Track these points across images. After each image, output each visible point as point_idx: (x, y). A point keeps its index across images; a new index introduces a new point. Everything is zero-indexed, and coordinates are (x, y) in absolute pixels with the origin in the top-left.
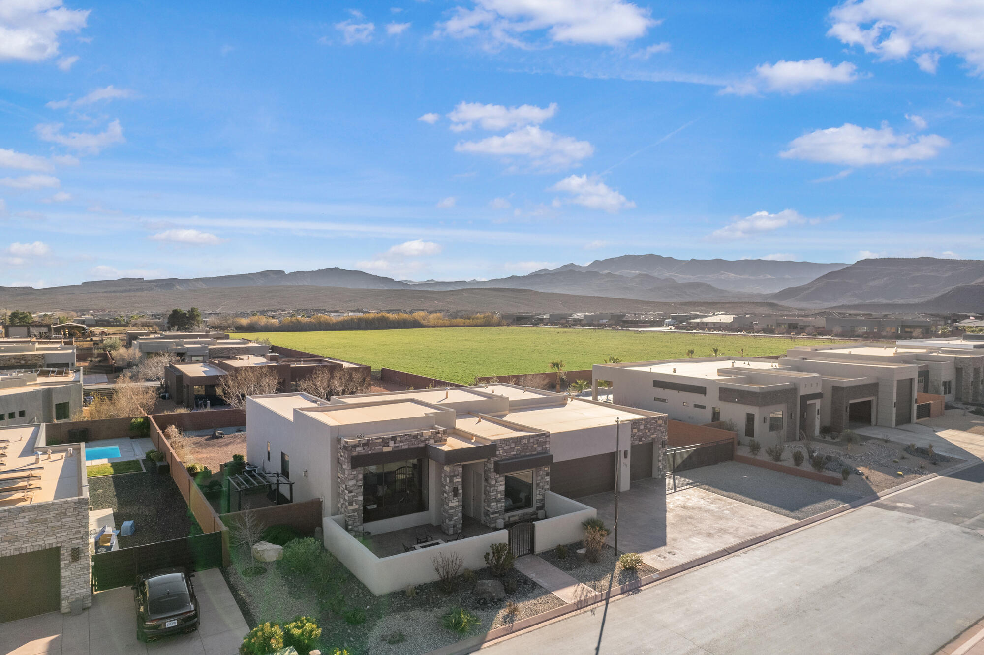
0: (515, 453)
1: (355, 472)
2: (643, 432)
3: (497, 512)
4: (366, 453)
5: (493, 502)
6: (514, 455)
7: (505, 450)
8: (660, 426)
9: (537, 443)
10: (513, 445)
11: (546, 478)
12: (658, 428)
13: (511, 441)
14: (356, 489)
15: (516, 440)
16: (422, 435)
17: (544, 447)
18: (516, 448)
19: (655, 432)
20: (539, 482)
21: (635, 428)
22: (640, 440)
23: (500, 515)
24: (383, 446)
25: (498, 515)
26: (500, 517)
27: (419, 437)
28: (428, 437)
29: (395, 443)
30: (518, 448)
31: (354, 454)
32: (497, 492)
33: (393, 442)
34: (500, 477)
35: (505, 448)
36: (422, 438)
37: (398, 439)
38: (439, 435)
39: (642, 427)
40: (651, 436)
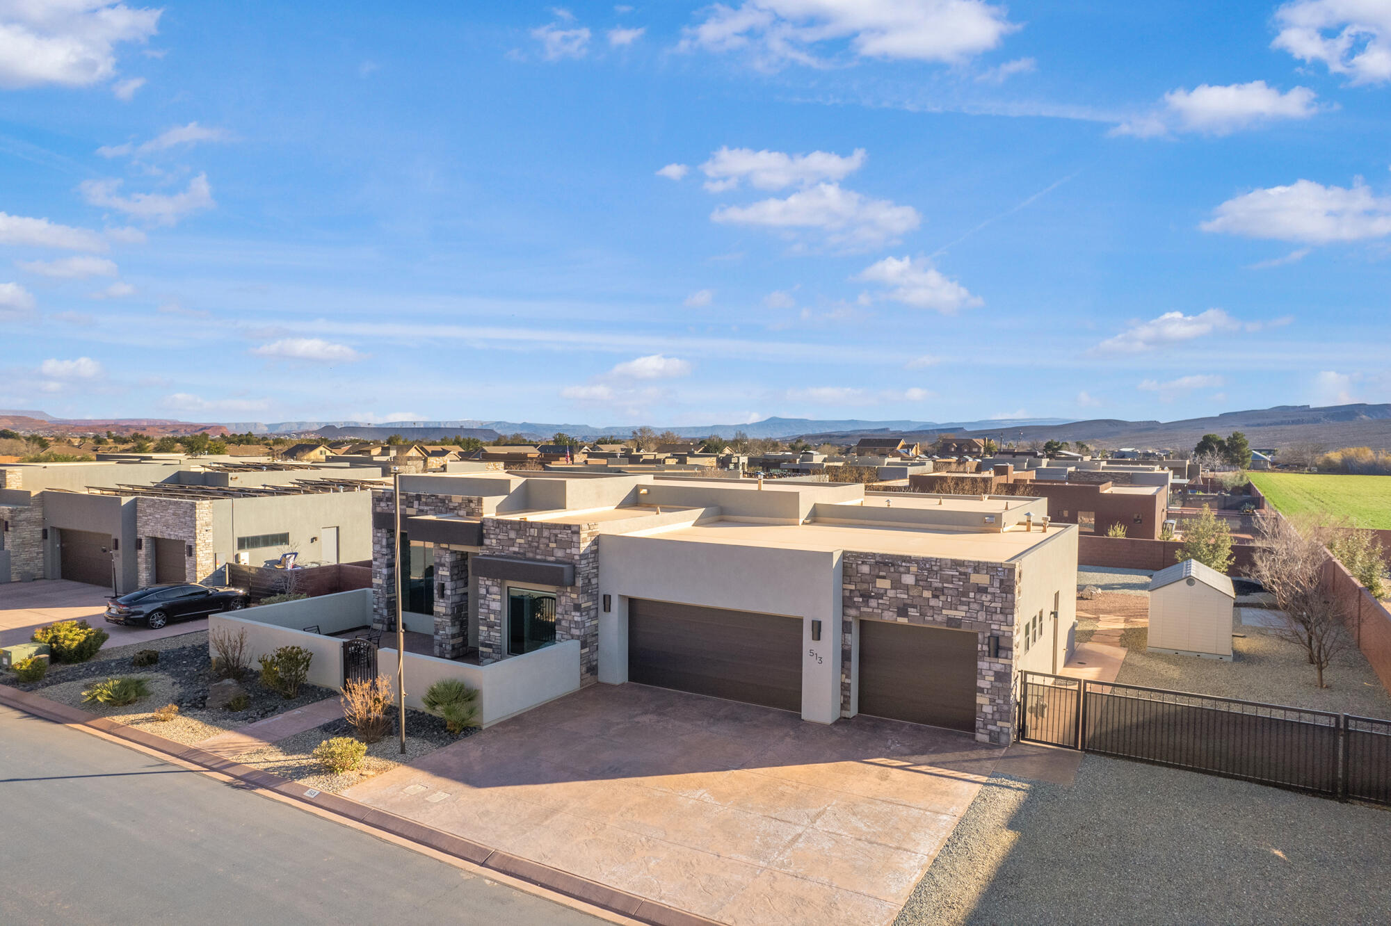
0: (517, 549)
1: (379, 535)
2: (914, 592)
3: (490, 646)
4: (389, 511)
5: (483, 625)
6: (515, 553)
7: (500, 539)
8: (982, 590)
9: (556, 542)
10: (512, 535)
11: (573, 613)
12: (972, 595)
13: (509, 526)
14: (380, 558)
15: (518, 527)
16: (450, 501)
17: (568, 551)
18: (519, 541)
19: (962, 603)
20: (561, 617)
21: (884, 577)
22: (902, 612)
23: (494, 652)
24: (407, 507)
25: (490, 650)
26: (494, 655)
27: (447, 502)
28: (457, 505)
29: (419, 505)
30: (522, 541)
31: (379, 510)
32: (489, 609)
33: (417, 502)
34: (493, 585)
35: (499, 537)
36: (451, 505)
37: (423, 500)
38: (472, 505)
39: (909, 579)
40: (944, 612)
